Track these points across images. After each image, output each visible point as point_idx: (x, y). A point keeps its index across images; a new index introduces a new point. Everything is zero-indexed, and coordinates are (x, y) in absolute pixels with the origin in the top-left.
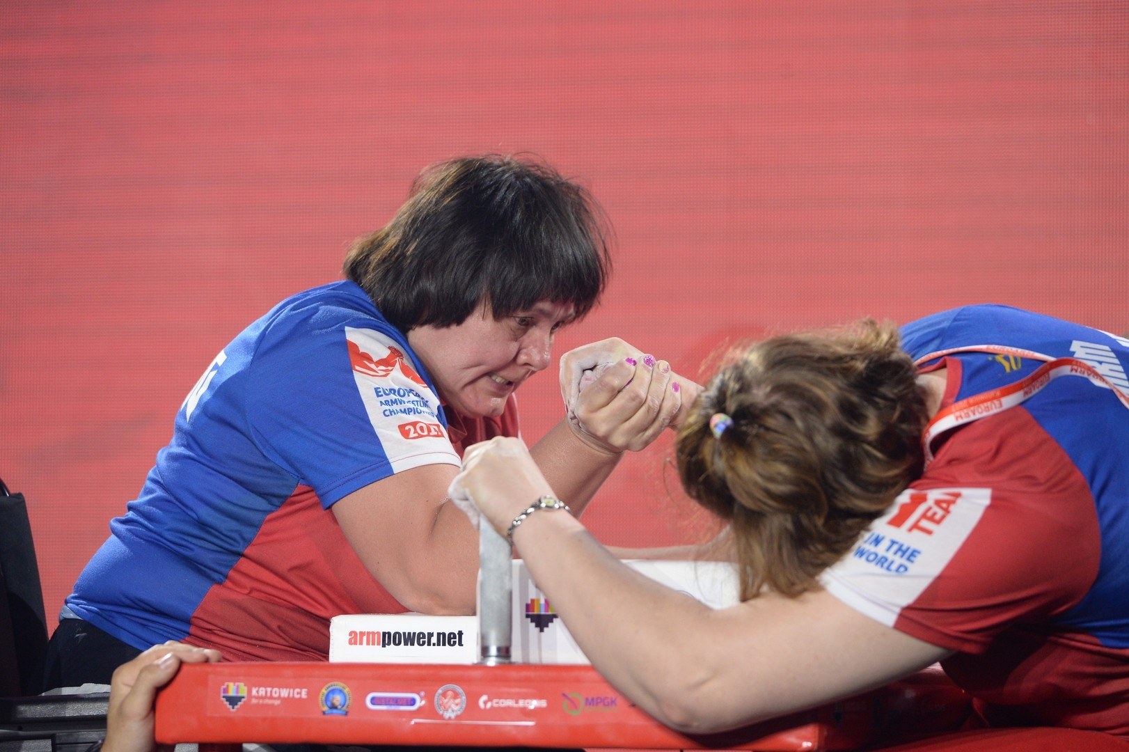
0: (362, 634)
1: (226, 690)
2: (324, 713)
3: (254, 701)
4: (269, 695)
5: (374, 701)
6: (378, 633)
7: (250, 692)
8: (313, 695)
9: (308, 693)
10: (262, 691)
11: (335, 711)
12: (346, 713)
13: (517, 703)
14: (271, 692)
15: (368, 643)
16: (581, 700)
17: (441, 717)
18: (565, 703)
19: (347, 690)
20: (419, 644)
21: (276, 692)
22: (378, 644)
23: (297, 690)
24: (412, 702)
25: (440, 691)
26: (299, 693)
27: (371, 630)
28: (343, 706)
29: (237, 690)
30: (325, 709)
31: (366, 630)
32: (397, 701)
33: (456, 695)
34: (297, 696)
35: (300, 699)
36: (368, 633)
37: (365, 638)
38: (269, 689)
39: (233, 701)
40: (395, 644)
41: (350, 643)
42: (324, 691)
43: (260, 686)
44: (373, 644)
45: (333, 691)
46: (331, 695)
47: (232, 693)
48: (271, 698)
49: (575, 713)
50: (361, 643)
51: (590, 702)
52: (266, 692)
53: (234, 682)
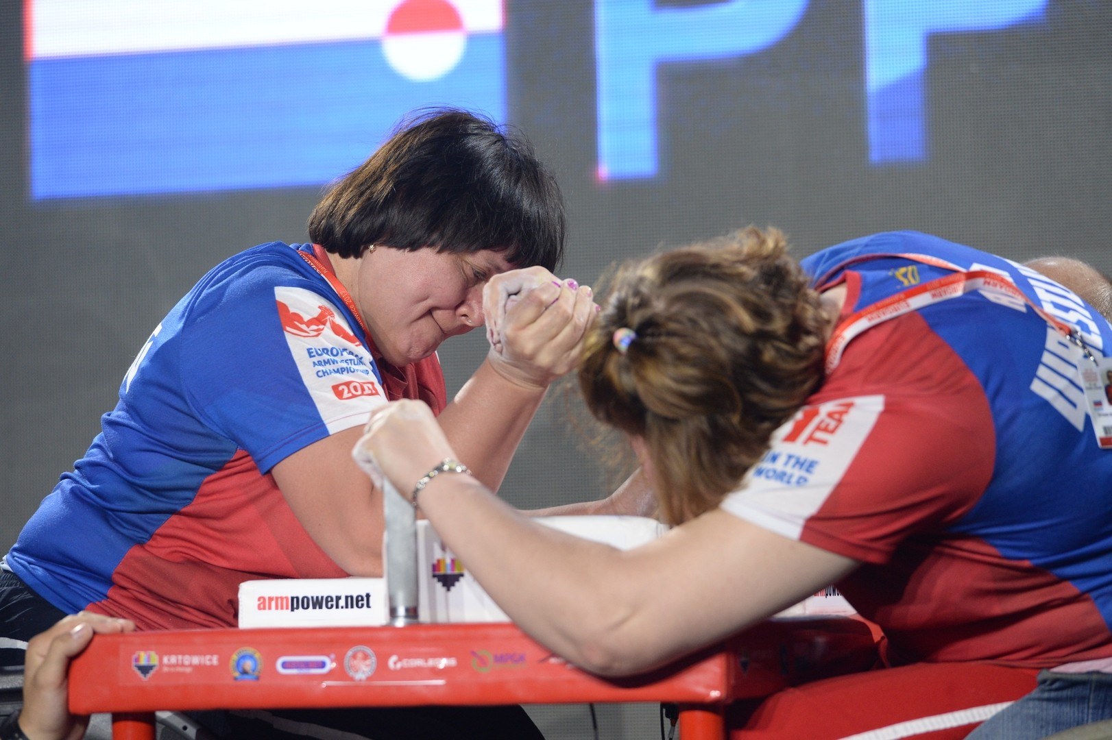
0: (271, 599)
1: (137, 660)
2: (235, 679)
3: (166, 669)
4: (180, 662)
5: (285, 665)
6: (287, 598)
7: (161, 660)
8: (224, 661)
9: (219, 660)
10: (173, 659)
11: (246, 677)
12: (258, 678)
13: (426, 662)
14: (182, 660)
15: (277, 608)
16: (490, 658)
17: (352, 679)
18: (474, 662)
19: (257, 656)
20: (327, 607)
21: (187, 659)
22: (287, 608)
23: (208, 657)
24: (322, 665)
25: (350, 653)
26: (210, 660)
27: (279, 595)
28: (254, 671)
29: (149, 658)
30: (237, 674)
31: (274, 595)
32: (307, 665)
33: (366, 657)
34: (208, 663)
35: (212, 666)
36: (277, 598)
37: (273, 603)
38: (180, 657)
39: (145, 670)
40: (303, 607)
41: (259, 608)
42: (235, 657)
43: (170, 653)
44: (282, 608)
45: (244, 657)
46: (242, 662)
47: (143, 662)
48: (183, 665)
49: (484, 670)
50: (270, 608)
51: (500, 659)
52: (177, 660)
53: (145, 650)
